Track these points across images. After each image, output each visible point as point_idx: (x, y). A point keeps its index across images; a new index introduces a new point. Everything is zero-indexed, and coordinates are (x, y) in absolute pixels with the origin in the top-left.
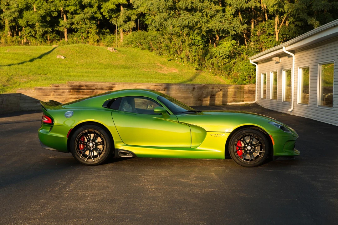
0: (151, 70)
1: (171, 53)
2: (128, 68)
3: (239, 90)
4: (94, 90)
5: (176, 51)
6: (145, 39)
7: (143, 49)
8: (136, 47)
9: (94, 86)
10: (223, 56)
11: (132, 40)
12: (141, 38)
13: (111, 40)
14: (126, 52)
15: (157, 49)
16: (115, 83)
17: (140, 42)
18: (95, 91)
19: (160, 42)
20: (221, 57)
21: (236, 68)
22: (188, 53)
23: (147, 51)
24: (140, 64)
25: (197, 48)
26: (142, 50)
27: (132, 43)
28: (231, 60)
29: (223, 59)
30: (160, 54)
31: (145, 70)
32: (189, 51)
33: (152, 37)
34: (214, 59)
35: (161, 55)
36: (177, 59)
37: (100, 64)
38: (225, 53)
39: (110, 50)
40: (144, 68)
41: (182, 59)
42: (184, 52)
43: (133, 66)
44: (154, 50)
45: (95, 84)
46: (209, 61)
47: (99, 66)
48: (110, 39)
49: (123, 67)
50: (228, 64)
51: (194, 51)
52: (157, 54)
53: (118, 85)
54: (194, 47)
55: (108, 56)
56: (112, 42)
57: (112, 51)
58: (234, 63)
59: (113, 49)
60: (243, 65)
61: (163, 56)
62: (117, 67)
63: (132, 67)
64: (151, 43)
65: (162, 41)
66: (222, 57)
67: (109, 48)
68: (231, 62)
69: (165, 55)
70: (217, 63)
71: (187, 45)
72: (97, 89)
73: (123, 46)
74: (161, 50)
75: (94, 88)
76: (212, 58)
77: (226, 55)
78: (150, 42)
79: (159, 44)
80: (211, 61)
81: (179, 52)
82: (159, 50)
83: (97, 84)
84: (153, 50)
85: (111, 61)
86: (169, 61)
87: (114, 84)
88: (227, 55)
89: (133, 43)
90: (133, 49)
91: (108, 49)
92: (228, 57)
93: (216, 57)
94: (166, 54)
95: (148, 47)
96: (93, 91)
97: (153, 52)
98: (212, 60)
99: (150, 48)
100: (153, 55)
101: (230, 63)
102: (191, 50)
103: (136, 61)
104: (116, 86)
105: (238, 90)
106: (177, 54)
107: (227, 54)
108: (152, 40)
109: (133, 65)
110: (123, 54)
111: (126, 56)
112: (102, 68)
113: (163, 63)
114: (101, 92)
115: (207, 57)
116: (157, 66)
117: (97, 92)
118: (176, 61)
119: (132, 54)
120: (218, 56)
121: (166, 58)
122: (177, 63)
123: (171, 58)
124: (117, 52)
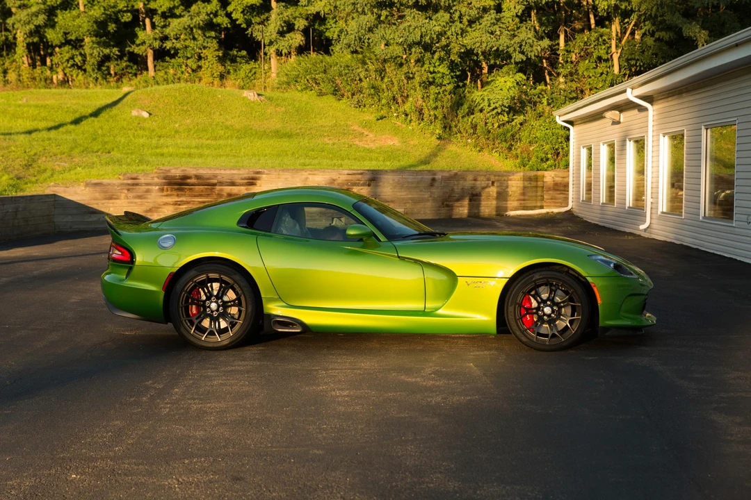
0: (339, 140)
1: (384, 101)
2: (289, 136)
3: (532, 183)
4: (215, 185)
5: (394, 97)
6: (325, 72)
7: (321, 94)
8: (305, 89)
9: (215, 176)
10: (496, 108)
11: (297, 73)
12: (316, 71)
13: (250, 75)
14: (284, 100)
15: (353, 94)
16: (260, 170)
17: (314, 79)
18: (218, 188)
19: (358, 79)
20: (493, 109)
21: (526, 133)
22: (420, 102)
23: (330, 100)
24: (316, 127)
25: (441, 91)
26: (319, 95)
27: (296, 81)
28: (514, 117)
29: (498, 114)
30: (359, 105)
31: (326, 139)
32: (423, 98)
33: (341, 67)
34: (478, 115)
35: (360, 106)
36: (395, 115)
37: (227, 127)
38: (500, 103)
39: (249, 98)
40: (324, 136)
41: (407, 115)
42: (411, 99)
43: (298, 131)
44: (345, 97)
45: (218, 172)
46: (465, 119)
47: (224, 133)
48: (247, 72)
49: (278, 134)
50: (508, 126)
51: (432, 97)
52: (353, 105)
53: (267, 174)
54: (433, 89)
55: (244, 109)
56: (252, 78)
57: (252, 100)
58: (521, 124)
59: (256, 96)
60: (542, 127)
61: (366, 109)
62: (264, 134)
63: (297, 134)
64: (338, 82)
65: (362, 77)
66: (495, 111)
67: (246, 93)
68: (515, 121)
69: (370, 107)
70: (484, 123)
71: (417, 85)
72: (221, 183)
73: (278, 88)
74: (362, 95)
75: (215, 181)
76: (473, 114)
77: (503, 105)
78: (337, 78)
79: (356, 82)
80: (470, 120)
81: (400, 101)
82: (355, 97)
83: (222, 172)
84: (343, 96)
85: (250, 122)
86: (378, 120)
87: (258, 173)
88: (505, 107)
89: (299, 80)
90: (299, 94)
91: (244, 95)
92: (507, 110)
93: (481, 111)
94: (372, 105)
95: (333, 89)
96: (214, 189)
97: (344, 100)
98: (472, 116)
99: (336, 92)
100: (344, 107)
101: (513, 123)
102: (427, 96)
103: (306, 120)
104: (264, 176)
105: (530, 184)
106: (397, 105)
107: (505, 104)
108: (341, 75)
109: (300, 129)
110: (278, 105)
111: (283, 109)
112: (232, 137)
113: (367, 125)
114: (231, 190)
115: (462, 111)
116: (351, 132)
117: (221, 190)
118: (394, 120)
119: (297, 106)
120: (487, 109)
121: (372, 113)
122: (397, 125)
123: (383, 113)
124: (264, 100)
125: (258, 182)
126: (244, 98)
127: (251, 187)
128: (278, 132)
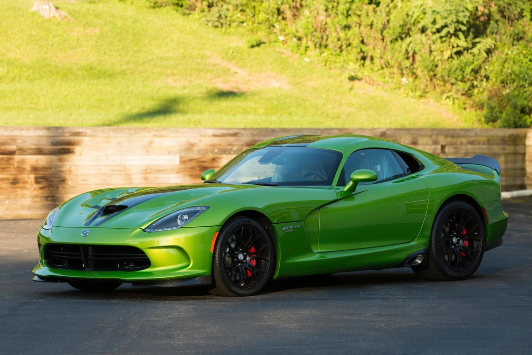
0: (190, 81)
1: (262, 17)
2: (111, 75)
3: (507, 147)
4: (12, 153)
5: (278, 10)
7: (157, 5)
9: (13, 140)
10: (446, 26)
14: (97, 16)
15: (211, 6)
16: (80, 130)
18: (17, 157)
20: (438, 31)
21: (497, 67)
22: (322, 17)
24: (153, 59)
26: (154, 7)
28: (477, 40)
29: (450, 35)
30: (220, 22)
31: (170, 80)
32: (326, 10)
34: (417, 38)
35: (222, 24)
36: (281, 38)
37: (10, 63)
38: (453, 18)
39: (42, 13)
40: (167, 75)
41: (300, 39)
42: (306, 12)
43: (124, 67)
44: (198, 10)
45: (17, 133)
49: (95, 73)
50: (466, 57)
52: (210, 24)
53: (90, 136)
55: (34, 33)
57: (47, 16)
58: (489, 52)
59: (53, 10)
60: (522, 57)
61: (232, 29)
63: (123, 73)
66: (445, 31)
67: (36, 6)
68: (478, 46)
69: (238, 26)
70: (428, 51)
72: (22, 151)
74: (225, 6)
75: (12, 148)
76: (408, 36)
77: (458, 22)
80: (404, 46)
81: (288, 14)
82: (214, 10)
83: (24, 133)
84: (192, 8)
85: (46, 53)
86: (253, 47)
87: (77, 134)
88: (463, 24)
92: (464, 28)
93: (423, 30)
94: (243, 22)
96: (11, 159)
97: (196, 15)
98: (408, 40)
100: (195, 26)
101: (475, 50)
102: (333, 7)
103: (136, 49)
104: (86, 139)
105: (504, 149)
106: (283, 22)
107: (461, 19)
109: (128, 63)
110: (87, 25)
111: (97, 31)
112: (20, 79)
113: (234, 56)
114: (37, 160)
115: (391, 32)
116: (211, 68)
117: (23, 161)
118: (280, 47)
119: (119, 25)
120: (432, 28)
121: (243, 35)
122: (283, 56)
123: (261, 35)
124: (66, 17)
125: (77, 149)
126: (33, 14)
127: (66, 156)
128: (92, 69)
